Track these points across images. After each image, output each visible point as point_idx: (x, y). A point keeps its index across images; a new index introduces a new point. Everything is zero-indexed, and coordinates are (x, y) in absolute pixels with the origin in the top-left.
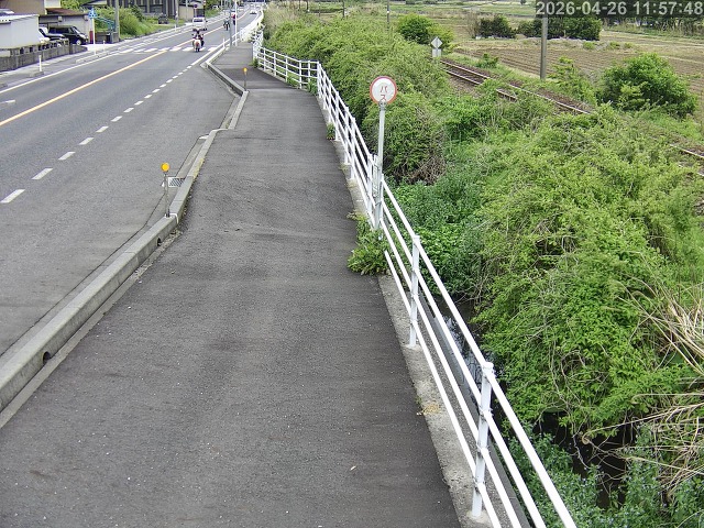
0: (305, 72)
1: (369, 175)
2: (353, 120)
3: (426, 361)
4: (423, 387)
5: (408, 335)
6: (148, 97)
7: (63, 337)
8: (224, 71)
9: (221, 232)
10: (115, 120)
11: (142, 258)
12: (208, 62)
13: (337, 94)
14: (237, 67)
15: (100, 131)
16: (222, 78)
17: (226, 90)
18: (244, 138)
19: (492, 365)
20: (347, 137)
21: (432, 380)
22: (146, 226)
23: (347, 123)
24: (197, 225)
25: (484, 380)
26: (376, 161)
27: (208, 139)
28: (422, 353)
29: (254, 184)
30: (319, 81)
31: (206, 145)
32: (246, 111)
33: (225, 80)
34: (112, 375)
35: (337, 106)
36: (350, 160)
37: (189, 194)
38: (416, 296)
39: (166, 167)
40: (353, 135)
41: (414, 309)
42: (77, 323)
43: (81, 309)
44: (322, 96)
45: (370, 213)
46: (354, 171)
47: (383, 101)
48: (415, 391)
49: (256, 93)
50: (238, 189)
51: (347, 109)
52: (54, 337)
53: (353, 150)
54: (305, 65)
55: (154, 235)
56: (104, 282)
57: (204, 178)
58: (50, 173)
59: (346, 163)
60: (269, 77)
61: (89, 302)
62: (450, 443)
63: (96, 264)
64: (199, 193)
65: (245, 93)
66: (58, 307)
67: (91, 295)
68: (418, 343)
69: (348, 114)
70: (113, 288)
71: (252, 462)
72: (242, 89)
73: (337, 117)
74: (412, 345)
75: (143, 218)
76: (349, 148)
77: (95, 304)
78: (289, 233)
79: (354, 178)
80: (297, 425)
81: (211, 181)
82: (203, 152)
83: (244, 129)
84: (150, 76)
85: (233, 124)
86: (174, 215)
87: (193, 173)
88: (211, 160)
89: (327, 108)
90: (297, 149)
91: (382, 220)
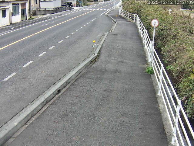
0: (133, 17)
1: (150, 47)
2: (146, 31)
3: (162, 99)
4: (161, 106)
5: (158, 92)
6: (90, 22)
7: (64, 86)
8: (111, 16)
9: (109, 60)
10: (81, 28)
11: (86, 66)
12: (107, 13)
13: (142, 24)
14: (114, 15)
15: (76, 31)
16: (110, 18)
17: (112, 21)
18: (116, 35)
19: (180, 101)
20: (144, 36)
21: (164, 105)
22: (88, 57)
23: (144, 32)
24: (102, 58)
25: (178, 105)
26: (152, 43)
27: (106, 34)
28: (161, 97)
29: (118, 47)
30: (137, 20)
31: (105, 36)
32: (117, 27)
33: (111, 19)
34: (77, 97)
35: (142, 27)
36: (145, 42)
37: (100, 49)
38: (161, 81)
39: (94, 41)
40: (146, 35)
41: (160, 84)
42: (68, 82)
43: (69, 79)
44: (138, 24)
45: (150, 57)
46: (146, 45)
47: (155, 26)
48: (159, 107)
49: (120, 23)
50: (114, 49)
51: (144, 28)
52: (62, 86)
53: (146, 39)
54: (133, 15)
55: (90, 60)
56: (76, 72)
57: (104, 45)
58: (62, 42)
59: (144, 43)
60: (123, 18)
61: (71, 77)
62: (167, 122)
63: (74, 67)
64: (103, 49)
65: (117, 22)
66: (63, 78)
67: (72, 75)
68: (161, 94)
69: (145, 29)
70: (78, 73)
71: (113, 123)
72: (116, 21)
73: (142, 30)
74: (159, 94)
75: (88, 55)
76: (145, 39)
77: (73, 78)
78: (127, 61)
79: (146, 47)
80: (126, 114)
81: (107, 46)
82: (104, 38)
83: (116, 32)
84: (91, 16)
85: (113, 31)
86: (96, 54)
87: (101, 43)
88: (107, 40)
89: (139, 27)
90: (130, 38)
91: (153, 59)
